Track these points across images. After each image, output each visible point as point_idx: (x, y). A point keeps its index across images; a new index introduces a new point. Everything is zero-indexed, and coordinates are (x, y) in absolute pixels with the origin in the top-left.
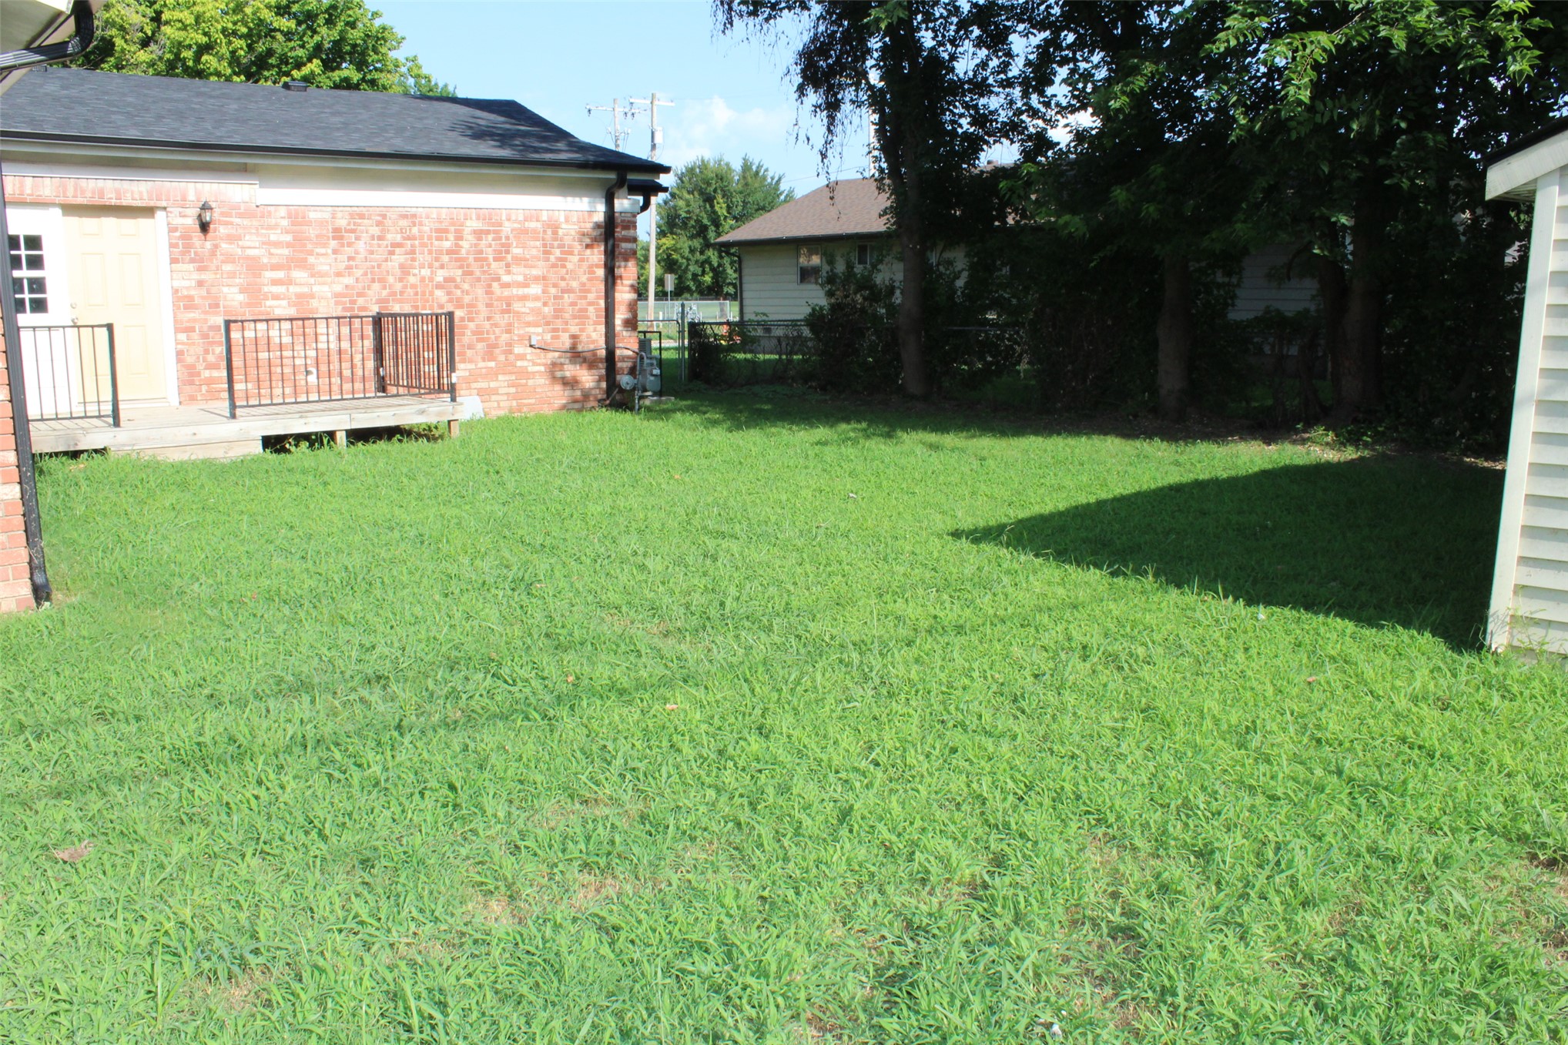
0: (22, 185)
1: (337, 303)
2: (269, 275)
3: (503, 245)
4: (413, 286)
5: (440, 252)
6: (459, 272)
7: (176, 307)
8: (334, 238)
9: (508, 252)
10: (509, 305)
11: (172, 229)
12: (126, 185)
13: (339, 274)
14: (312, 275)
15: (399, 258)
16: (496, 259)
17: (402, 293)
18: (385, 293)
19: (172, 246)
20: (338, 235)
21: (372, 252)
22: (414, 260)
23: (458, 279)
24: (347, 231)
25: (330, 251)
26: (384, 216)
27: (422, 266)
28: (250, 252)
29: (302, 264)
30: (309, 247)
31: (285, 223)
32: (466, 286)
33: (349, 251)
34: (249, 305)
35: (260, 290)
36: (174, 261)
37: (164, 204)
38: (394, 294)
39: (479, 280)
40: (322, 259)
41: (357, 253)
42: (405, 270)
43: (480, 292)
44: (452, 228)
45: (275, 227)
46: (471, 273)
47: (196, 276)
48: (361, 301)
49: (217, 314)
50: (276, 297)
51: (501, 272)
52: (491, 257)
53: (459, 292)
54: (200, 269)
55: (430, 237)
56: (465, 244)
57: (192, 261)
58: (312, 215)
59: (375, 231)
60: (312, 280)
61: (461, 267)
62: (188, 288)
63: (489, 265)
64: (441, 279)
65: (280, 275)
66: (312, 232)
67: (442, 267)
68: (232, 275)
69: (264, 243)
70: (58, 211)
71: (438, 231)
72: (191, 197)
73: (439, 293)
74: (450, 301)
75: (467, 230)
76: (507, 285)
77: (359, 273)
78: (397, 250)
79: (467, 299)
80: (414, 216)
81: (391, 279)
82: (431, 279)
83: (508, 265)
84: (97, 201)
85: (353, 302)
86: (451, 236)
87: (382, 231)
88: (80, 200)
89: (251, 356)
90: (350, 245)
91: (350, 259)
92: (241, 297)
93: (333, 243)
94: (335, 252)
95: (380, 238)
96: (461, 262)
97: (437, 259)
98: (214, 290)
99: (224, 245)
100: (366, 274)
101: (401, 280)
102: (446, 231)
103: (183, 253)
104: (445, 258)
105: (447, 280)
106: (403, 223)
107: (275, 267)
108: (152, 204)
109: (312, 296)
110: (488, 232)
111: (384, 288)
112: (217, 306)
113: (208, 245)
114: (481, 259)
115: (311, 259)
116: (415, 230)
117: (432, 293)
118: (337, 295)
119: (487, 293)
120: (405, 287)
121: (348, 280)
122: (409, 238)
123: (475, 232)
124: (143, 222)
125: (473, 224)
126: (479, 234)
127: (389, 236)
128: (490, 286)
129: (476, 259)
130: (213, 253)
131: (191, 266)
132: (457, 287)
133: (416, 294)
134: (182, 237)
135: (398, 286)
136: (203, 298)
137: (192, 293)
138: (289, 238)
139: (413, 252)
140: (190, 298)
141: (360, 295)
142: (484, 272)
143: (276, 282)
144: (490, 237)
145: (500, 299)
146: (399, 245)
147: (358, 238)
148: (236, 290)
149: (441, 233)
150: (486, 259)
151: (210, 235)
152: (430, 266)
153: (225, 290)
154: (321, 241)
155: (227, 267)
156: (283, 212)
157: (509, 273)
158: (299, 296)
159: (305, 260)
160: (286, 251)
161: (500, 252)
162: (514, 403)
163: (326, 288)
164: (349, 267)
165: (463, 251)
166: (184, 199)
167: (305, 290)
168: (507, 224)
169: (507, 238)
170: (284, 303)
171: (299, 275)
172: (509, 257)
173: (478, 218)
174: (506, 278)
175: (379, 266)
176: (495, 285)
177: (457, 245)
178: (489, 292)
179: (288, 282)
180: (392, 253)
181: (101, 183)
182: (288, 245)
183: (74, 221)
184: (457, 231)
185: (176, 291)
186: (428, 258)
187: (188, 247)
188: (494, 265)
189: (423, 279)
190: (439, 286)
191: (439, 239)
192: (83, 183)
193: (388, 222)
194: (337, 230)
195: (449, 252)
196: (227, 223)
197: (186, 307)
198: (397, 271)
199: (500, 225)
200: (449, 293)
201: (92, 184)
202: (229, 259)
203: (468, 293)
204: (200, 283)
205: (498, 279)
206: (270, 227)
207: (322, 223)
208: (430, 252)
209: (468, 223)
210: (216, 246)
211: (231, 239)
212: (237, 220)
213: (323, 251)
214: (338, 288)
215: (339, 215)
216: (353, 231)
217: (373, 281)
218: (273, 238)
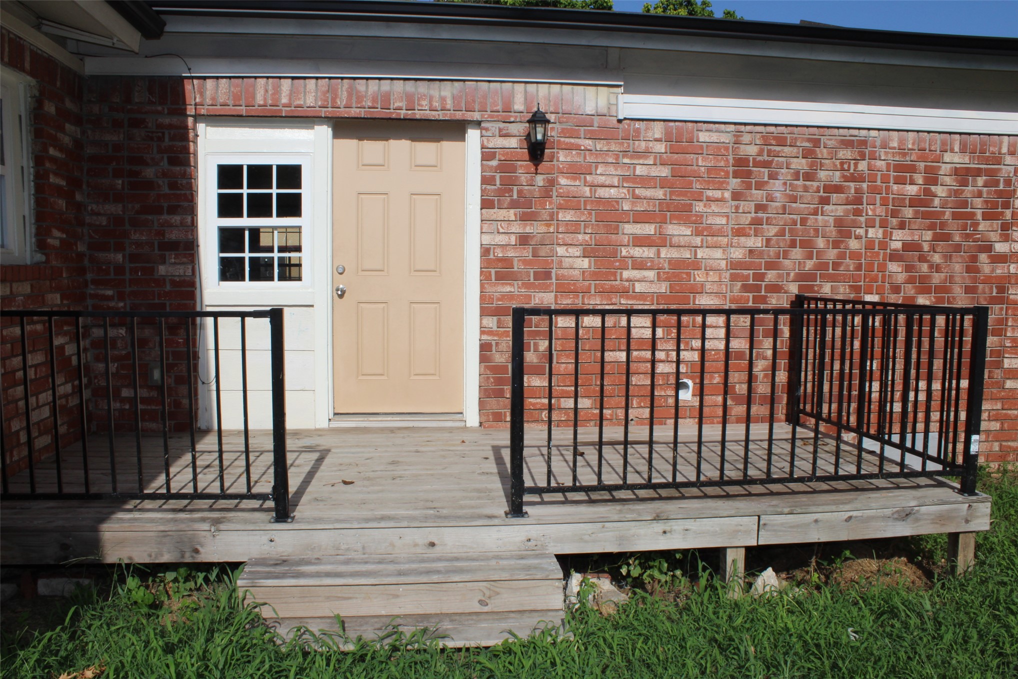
0: (277, 91)
1: (734, 278)
2: (630, 229)
3: (1000, 194)
4: (855, 255)
5: (900, 202)
6: (928, 235)
7: (485, 276)
8: (735, 176)
9: (1006, 205)
10: (1002, 289)
11: (487, 155)
12: (422, 88)
13: (740, 232)
14: (698, 233)
15: (836, 209)
16: (986, 217)
17: (836, 266)
18: (809, 264)
19: (485, 181)
20: (742, 168)
21: (794, 200)
22: (857, 213)
23: (926, 247)
24: (757, 164)
25: (727, 195)
26: (816, 143)
27: (870, 224)
28: (602, 193)
29: (683, 214)
30: (697, 186)
31: (661, 148)
32: (937, 258)
33: (758, 195)
34: (595, 276)
35: (614, 254)
36: (486, 204)
37: (476, 116)
38: (823, 266)
39: (958, 248)
40: (714, 207)
41: (771, 199)
42: (844, 229)
43: (958, 267)
44: (922, 165)
45: (647, 153)
46: (947, 237)
47: (517, 228)
48: (771, 276)
49: (545, 289)
50: (639, 265)
51: (994, 236)
52: (979, 217)
53: (925, 267)
54: (525, 218)
55: (885, 179)
56: (940, 191)
57: (513, 205)
58: (703, 137)
59: (801, 164)
60: (698, 240)
61: (931, 227)
62: (503, 246)
63: (975, 225)
64: (898, 245)
65: (649, 229)
66: (702, 163)
67: (902, 226)
68: (574, 228)
69: (625, 178)
70: (324, 132)
71: (899, 168)
72: (519, 105)
73: (894, 267)
74: (910, 280)
75: (945, 169)
76: (1002, 259)
77: (772, 231)
78: (834, 197)
79: (937, 279)
80: (864, 143)
81: (821, 243)
82: (883, 245)
83: (1005, 227)
84: (379, 113)
85: (760, 277)
86: (919, 178)
87: (811, 165)
88: (354, 112)
89: (589, 358)
90: (760, 186)
91: (760, 208)
92: (585, 263)
93: (734, 183)
94: (736, 196)
95: (809, 177)
96: (932, 219)
97: (894, 214)
98: (544, 251)
99: (563, 181)
100: (781, 233)
101: (836, 245)
102: (912, 169)
103: (500, 193)
104: (908, 212)
105: (908, 246)
106: (846, 154)
107: (640, 218)
108: (459, 116)
109: (695, 265)
110: (978, 173)
111: (810, 257)
112: (547, 275)
113: (540, 180)
114: (964, 216)
115: (699, 207)
116: (863, 166)
117: (882, 268)
118: (734, 265)
119: (969, 270)
120: (842, 256)
121: (755, 242)
122: (852, 179)
123: (956, 172)
124: (448, 147)
125: (955, 158)
126: (963, 175)
127: (822, 175)
128: (974, 259)
129: (955, 216)
130: (546, 193)
131: (511, 214)
132: (922, 259)
133: (859, 268)
134: (501, 168)
135: (832, 254)
136: (525, 262)
137: (511, 254)
138: (665, 172)
139: (858, 201)
140: (507, 262)
141: (771, 266)
142: (967, 237)
143: (640, 241)
144: (980, 181)
145: (988, 280)
146: (838, 189)
147: (773, 176)
148: (576, 251)
149: (904, 171)
150: (972, 216)
151: (544, 166)
152: (884, 224)
153: (561, 251)
154: (715, 178)
155: (566, 216)
156: (658, 131)
157: (1006, 238)
158: (676, 264)
159: (689, 208)
160: (659, 193)
161: (995, 205)
162: (996, 447)
163: (718, 253)
164: (757, 222)
165: (937, 202)
166: (507, 110)
167: (687, 254)
168: (1009, 160)
169: (1008, 182)
170: (651, 274)
171: (678, 231)
172: (1008, 213)
173: (963, 150)
174: (1001, 247)
175: (804, 222)
176: (983, 257)
177: (928, 192)
178: (972, 268)
179: (660, 241)
180: (825, 201)
181: (386, 86)
182: (663, 183)
183: (350, 145)
184: (927, 170)
185: (485, 251)
186: (880, 210)
187: (508, 183)
188: (983, 226)
189: (870, 245)
190: (894, 257)
191: (900, 181)
192: (361, 86)
193: (822, 152)
194: (741, 162)
195: (915, 202)
196: (569, 148)
197: (500, 277)
198: (832, 231)
199: (998, 160)
200: (909, 269)
201: (373, 86)
202: (572, 202)
203: (938, 269)
204: (524, 240)
205: (988, 249)
206: (637, 154)
207: (717, 150)
208: (884, 202)
209: (947, 157)
210: (552, 183)
211: (575, 172)
212: (588, 143)
213: (717, 194)
214: (737, 254)
215: (746, 138)
216: (766, 164)
217: (793, 244)
218: (639, 171)
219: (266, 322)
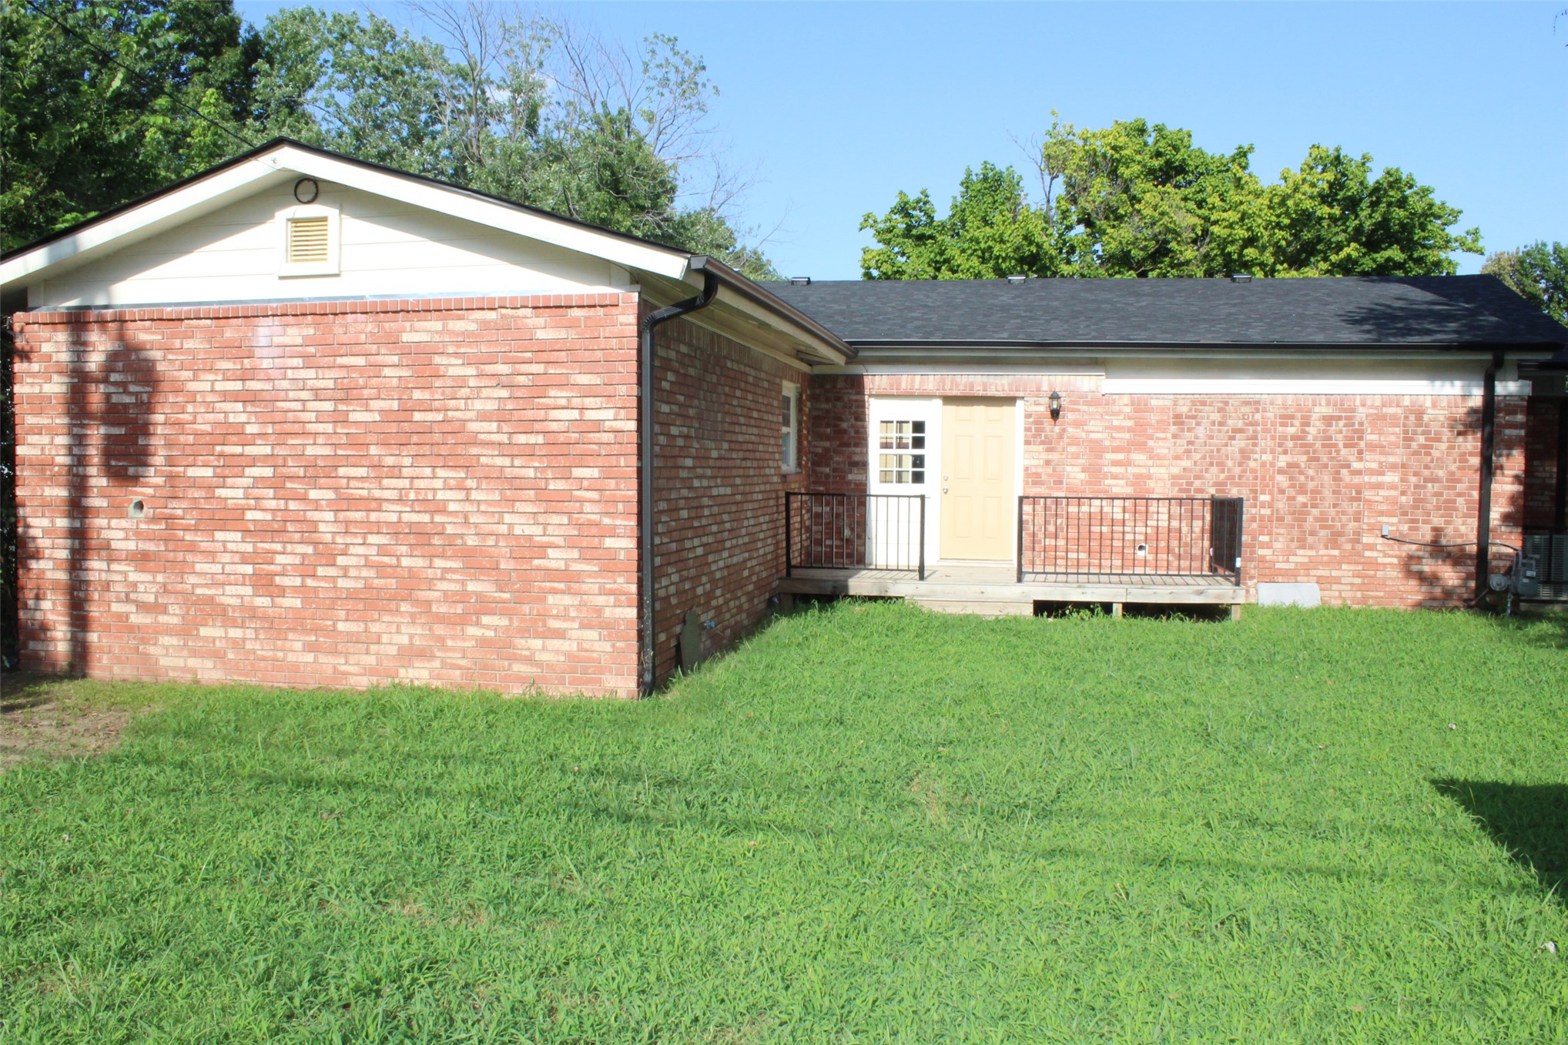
0: (913, 382)
1: (1173, 484)
2: (1110, 456)
3: (1355, 431)
4: (1253, 471)
5: (1284, 438)
6: (1304, 458)
7: (1026, 483)
8: (1175, 424)
9: (1360, 438)
10: (1359, 492)
11: (1028, 416)
12: (991, 379)
13: (1177, 458)
14: (1151, 458)
15: (1240, 443)
16: (1346, 446)
17: (1240, 477)
18: (1222, 476)
19: (1027, 429)
20: (1178, 420)
21: (1211, 437)
22: (1255, 445)
23: (1303, 465)
24: (1187, 417)
25: (1169, 436)
26: (1226, 403)
27: (1264, 452)
28: (1093, 436)
29: (1141, 447)
30: (1150, 431)
31: (1128, 409)
32: (1311, 472)
33: (1189, 435)
34: (1089, 483)
35: (1100, 471)
36: (1027, 443)
37: (1021, 394)
38: (1232, 478)
39: (1326, 466)
40: (1161, 443)
41: (1197, 437)
42: (1245, 455)
43: (1327, 478)
44: (1299, 415)
45: (1120, 412)
46: (1317, 459)
47: (1045, 456)
48: (1197, 483)
49: (1060, 489)
50: (1115, 477)
51: (1351, 458)
52: (1341, 444)
53: (1302, 478)
54: (1049, 450)
55: (1273, 424)
56: (1312, 430)
57: (1042, 443)
58: (1154, 402)
59: (1216, 417)
60: (1150, 462)
61: (1307, 453)
62: (1037, 466)
63: (1338, 452)
64: (1283, 464)
65: (1120, 456)
66: (1153, 418)
67: (1285, 452)
68: (1076, 456)
69: (1107, 428)
70: (939, 402)
71: (1282, 417)
72: (1045, 387)
73: (1280, 478)
74: (1293, 486)
75: (1315, 416)
76: (1359, 472)
77: (1197, 456)
78: (1238, 436)
79: (1311, 485)
80: (1258, 403)
81: (1230, 463)
82: (1273, 465)
83: (1360, 452)
84: (968, 393)
85: (1190, 484)
86: (1297, 423)
87: (1223, 417)
88: (955, 393)
89: (1084, 529)
90: (1190, 430)
91: (1190, 443)
92: (1082, 476)
93: (1173, 429)
94: (1175, 436)
95: (1221, 424)
96: (1306, 448)
97: (1280, 445)
98: (1059, 469)
99: (1070, 430)
100: (1204, 457)
101: (1240, 464)
102: (1292, 417)
103: (1035, 436)
104: (1290, 444)
105: (1290, 465)
106: (1246, 409)
107: (1116, 450)
108: (1012, 394)
109: (1149, 477)
110: (1339, 418)
111: (1223, 471)
112: (1061, 482)
113: (1057, 429)
114: (1329, 445)
115: (1151, 443)
116: (1258, 416)
117: (1272, 478)
118: (1174, 477)
119: (1334, 479)
120: (1245, 471)
121: (1187, 464)
122: (1251, 424)
123: (1324, 418)
124: (1006, 410)
125: (1323, 410)
126: (1328, 420)
127: (1230, 422)
128: (1338, 473)
129: (1323, 446)
130: (1061, 436)
131: (1041, 448)
132: (1301, 473)
133: (1256, 478)
134: (1035, 423)
135: (1237, 470)
136: (1049, 475)
137: (1040, 470)
138: (1130, 423)
139: (1255, 437)
140: (1038, 475)
141: (1197, 477)
142: (1332, 459)
143: (1115, 463)
144: (1341, 423)
145: (1349, 486)
146: (1241, 431)
147: (1198, 424)
148: (1078, 469)
149: (1286, 419)
150: (1335, 446)
151: (1060, 420)
152: (1273, 452)
153: (1069, 469)
154: (1162, 426)
155: (1072, 449)
156: (1126, 400)
157: (1360, 459)
158: (1137, 476)
159: (1145, 444)
160: (1127, 436)
161: (1352, 439)
162: (1359, 594)
163: (1163, 470)
164: (1188, 451)
165: (1310, 437)
166: (1039, 390)
167: (1143, 471)
168: (1361, 409)
169: (1361, 424)
170: (1122, 482)
171: (1139, 457)
172: (1362, 444)
173: (1328, 404)
174: (1356, 465)
175: (1218, 451)
176: (1344, 472)
177: (1303, 431)
178: (1337, 479)
179: (1128, 463)
180: (1232, 438)
181: (971, 378)
182: (1130, 429)
183: (952, 409)
184: (1303, 417)
185: (1026, 469)
186: (1270, 443)
187: (1039, 431)
188: (1344, 452)
189: (1263, 464)
190: (1281, 471)
191: (1282, 425)
192: (958, 378)
193: (1229, 409)
194: (1177, 416)
195: (1294, 438)
196: (1074, 410)
197: (1034, 483)
198: (1237, 455)
199: (1354, 410)
200: (1291, 479)
201: (965, 379)
202: (1075, 441)
203: (1312, 479)
204: (1048, 463)
205: (1348, 466)
206: (1114, 414)
207: (1163, 410)
208: (1273, 438)
209: (1317, 409)
210: (1064, 430)
211: (1077, 424)
212: (1085, 408)
213: (1162, 435)
214: (1175, 470)
215: (1181, 402)
216: (1194, 417)
217: (1211, 464)
218: (1115, 423)
219: (918, 500)
